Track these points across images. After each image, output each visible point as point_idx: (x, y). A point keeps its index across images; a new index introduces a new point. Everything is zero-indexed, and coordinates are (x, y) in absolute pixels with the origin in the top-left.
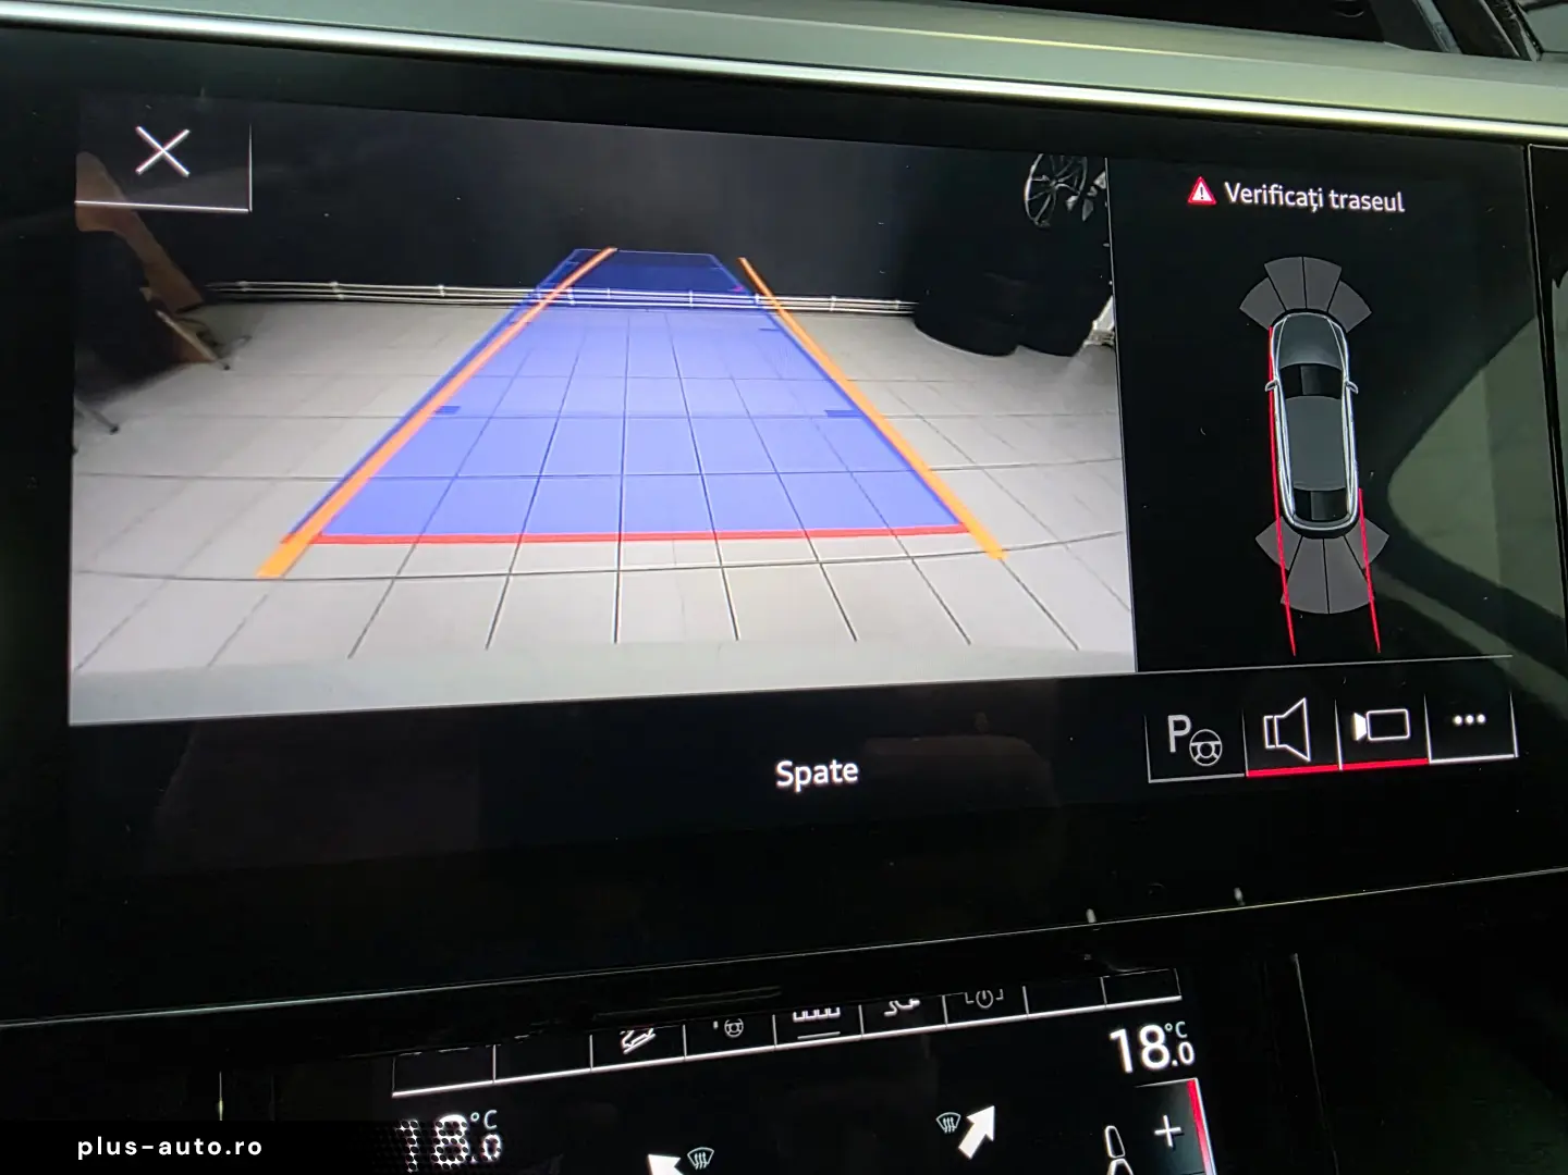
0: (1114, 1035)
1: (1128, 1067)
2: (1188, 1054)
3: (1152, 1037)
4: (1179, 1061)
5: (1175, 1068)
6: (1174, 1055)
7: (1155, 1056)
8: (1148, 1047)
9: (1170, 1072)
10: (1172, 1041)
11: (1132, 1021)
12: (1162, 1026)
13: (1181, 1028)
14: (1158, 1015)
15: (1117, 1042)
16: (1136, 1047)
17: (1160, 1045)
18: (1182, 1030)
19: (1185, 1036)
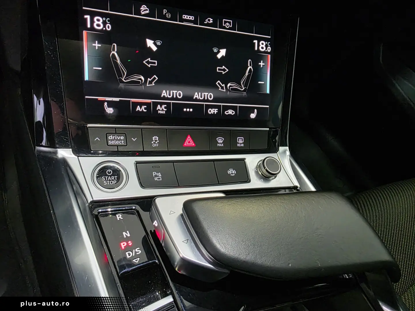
0: (254, 41)
1: (256, 49)
2: (269, 49)
3: (263, 44)
4: (267, 51)
5: (266, 52)
6: (266, 49)
7: (262, 48)
8: (261, 46)
9: (264, 52)
10: (266, 46)
11: (259, 39)
12: (265, 42)
13: (269, 43)
14: (265, 40)
15: (255, 43)
16: (259, 45)
17: (264, 46)
18: (269, 44)
19: (270, 46)
